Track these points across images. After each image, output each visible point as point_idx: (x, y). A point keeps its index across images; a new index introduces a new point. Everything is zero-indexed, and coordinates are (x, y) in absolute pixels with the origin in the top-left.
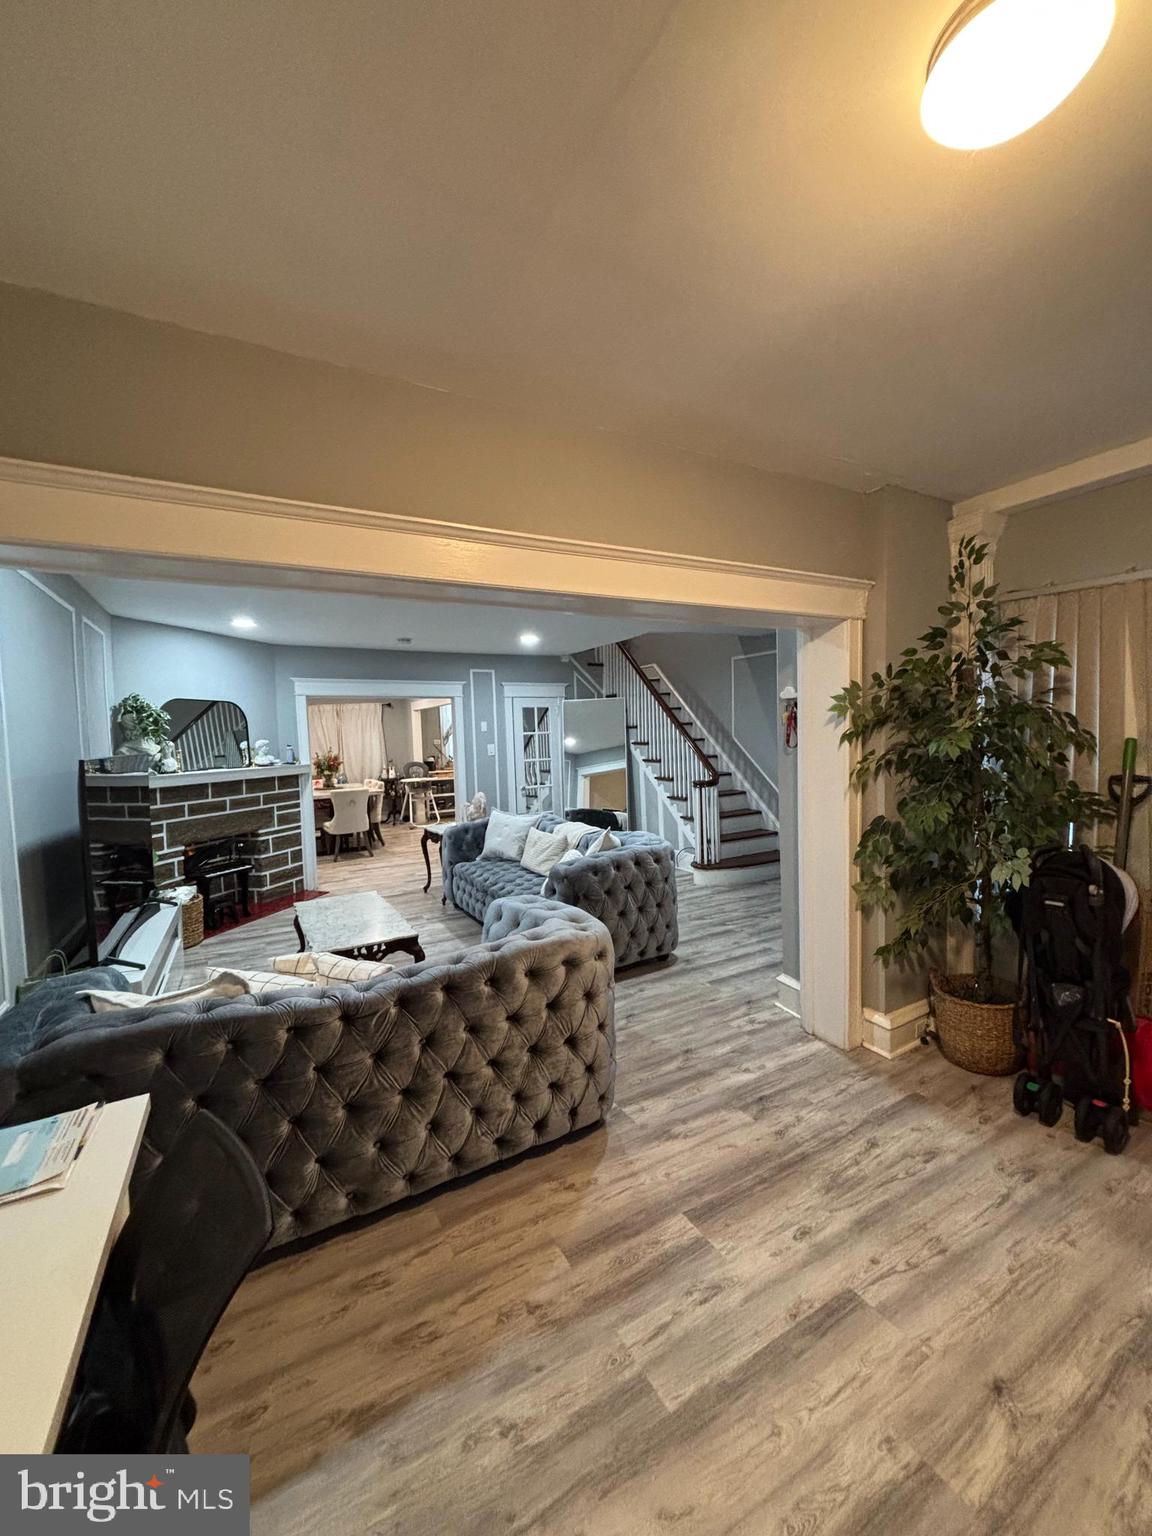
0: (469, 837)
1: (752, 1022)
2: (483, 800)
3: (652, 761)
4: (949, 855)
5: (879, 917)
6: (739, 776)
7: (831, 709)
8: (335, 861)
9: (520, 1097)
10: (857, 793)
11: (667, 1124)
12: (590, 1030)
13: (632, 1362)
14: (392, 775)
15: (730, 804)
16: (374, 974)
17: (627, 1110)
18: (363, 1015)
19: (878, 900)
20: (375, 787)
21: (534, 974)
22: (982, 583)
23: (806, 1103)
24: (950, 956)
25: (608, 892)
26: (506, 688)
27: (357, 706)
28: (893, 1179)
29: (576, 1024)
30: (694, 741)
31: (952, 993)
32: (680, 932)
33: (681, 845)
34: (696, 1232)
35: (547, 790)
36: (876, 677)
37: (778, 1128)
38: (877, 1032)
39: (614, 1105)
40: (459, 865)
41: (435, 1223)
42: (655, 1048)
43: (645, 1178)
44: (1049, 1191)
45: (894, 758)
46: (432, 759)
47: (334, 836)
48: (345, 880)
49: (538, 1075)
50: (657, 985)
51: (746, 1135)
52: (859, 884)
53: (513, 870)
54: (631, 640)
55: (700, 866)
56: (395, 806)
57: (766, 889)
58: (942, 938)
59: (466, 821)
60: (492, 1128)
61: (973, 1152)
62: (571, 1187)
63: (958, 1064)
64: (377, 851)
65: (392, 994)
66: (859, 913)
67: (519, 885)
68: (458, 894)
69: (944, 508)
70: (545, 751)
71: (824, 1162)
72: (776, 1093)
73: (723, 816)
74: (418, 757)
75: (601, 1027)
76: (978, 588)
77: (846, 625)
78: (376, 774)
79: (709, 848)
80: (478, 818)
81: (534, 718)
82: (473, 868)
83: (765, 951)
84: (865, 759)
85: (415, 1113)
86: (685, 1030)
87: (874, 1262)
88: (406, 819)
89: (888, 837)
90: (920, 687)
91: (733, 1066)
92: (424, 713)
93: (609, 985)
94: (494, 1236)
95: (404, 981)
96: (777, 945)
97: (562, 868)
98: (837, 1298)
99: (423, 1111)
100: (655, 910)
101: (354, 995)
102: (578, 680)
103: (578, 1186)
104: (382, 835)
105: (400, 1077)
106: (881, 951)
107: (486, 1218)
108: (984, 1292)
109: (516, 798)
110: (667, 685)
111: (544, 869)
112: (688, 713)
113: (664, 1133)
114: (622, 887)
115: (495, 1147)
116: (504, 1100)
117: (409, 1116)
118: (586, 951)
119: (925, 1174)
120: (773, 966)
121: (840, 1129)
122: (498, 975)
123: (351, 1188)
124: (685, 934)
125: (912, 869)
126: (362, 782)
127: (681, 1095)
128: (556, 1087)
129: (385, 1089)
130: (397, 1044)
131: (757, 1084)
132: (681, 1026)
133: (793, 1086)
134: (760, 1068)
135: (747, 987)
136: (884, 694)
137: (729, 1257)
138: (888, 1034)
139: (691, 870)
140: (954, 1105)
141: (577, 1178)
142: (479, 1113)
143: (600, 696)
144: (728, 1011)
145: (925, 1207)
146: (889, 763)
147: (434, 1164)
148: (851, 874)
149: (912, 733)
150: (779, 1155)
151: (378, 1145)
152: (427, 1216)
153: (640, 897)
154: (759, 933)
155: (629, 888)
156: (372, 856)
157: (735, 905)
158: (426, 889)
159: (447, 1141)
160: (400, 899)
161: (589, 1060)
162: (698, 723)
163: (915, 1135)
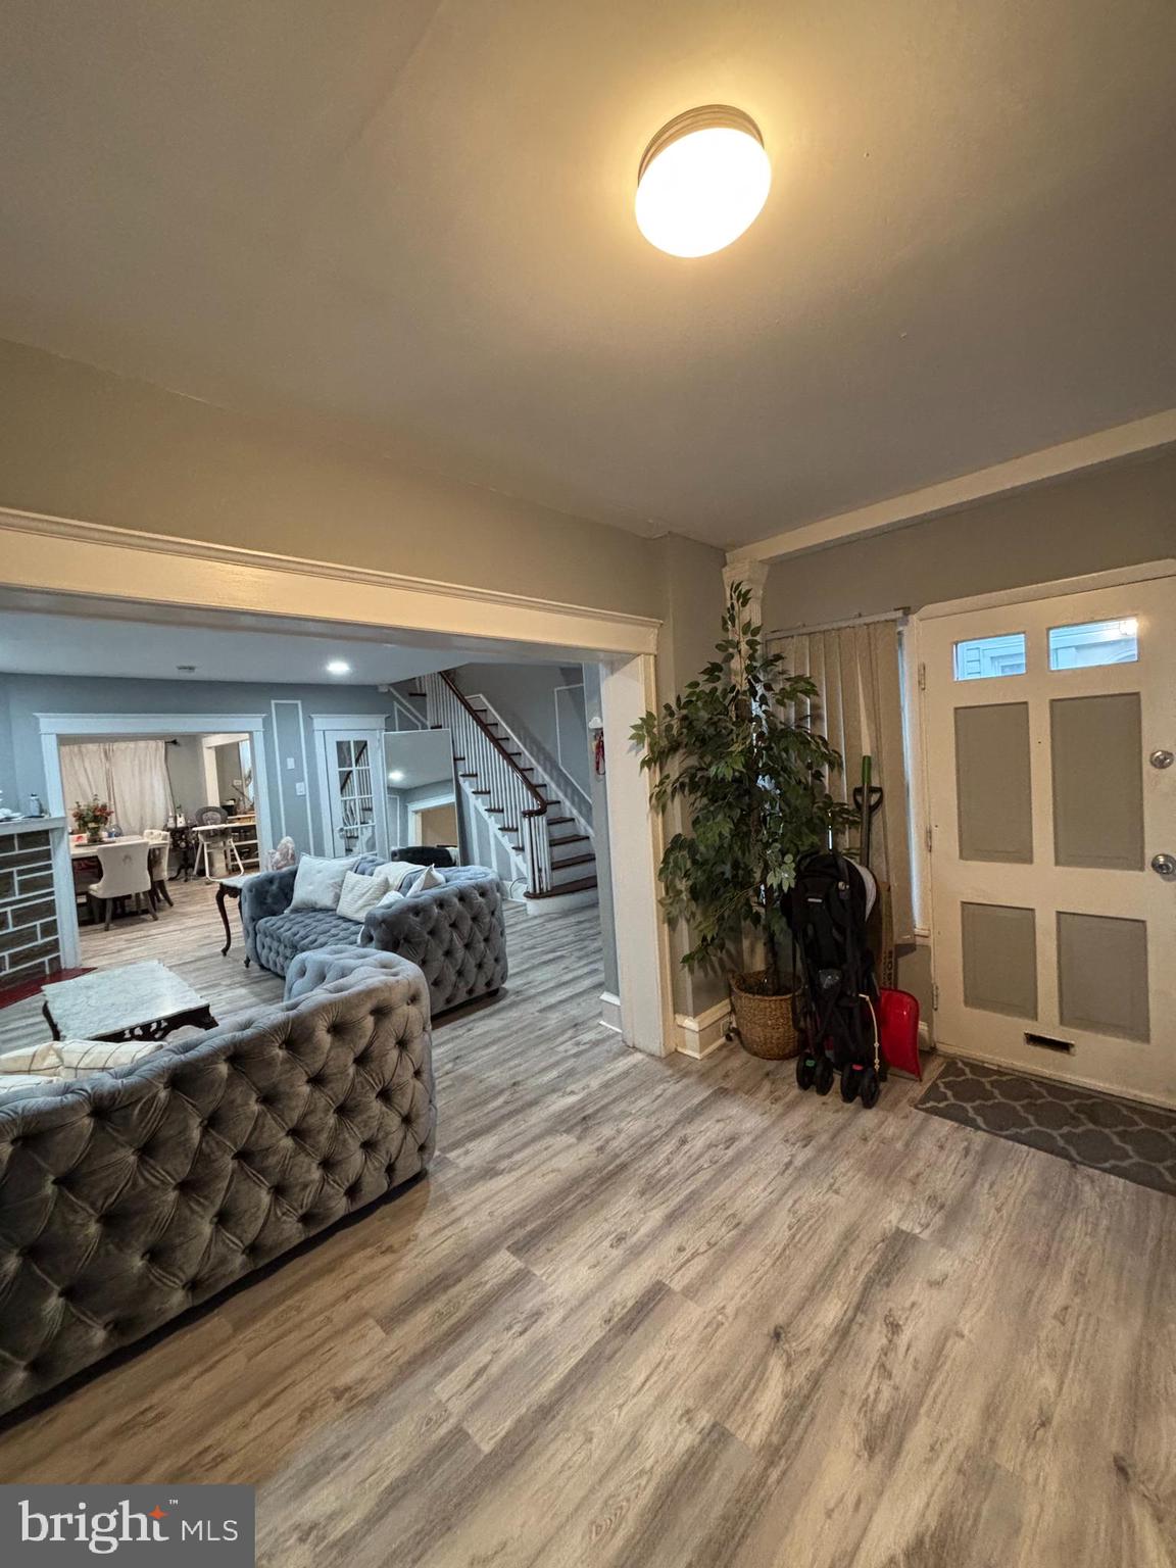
0: (274, 887)
1: (578, 1044)
2: (290, 846)
3: (482, 793)
4: (736, 865)
5: (683, 925)
6: (568, 803)
7: (631, 738)
8: (107, 929)
9: (327, 1164)
10: (658, 814)
11: (491, 1162)
12: (404, 1079)
13: (450, 1414)
14: (181, 822)
15: (560, 831)
16: (139, 1056)
17: (452, 1155)
18: (123, 1104)
19: (681, 911)
20: (157, 838)
21: (338, 1029)
22: (749, 623)
23: (624, 1115)
24: (746, 956)
25: (432, 933)
26: (315, 721)
27: (132, 745)
28: (701, 1169)
29: (388, 1077)
30: (521, 771)
31: (749, 990)
32: (510, 965)
33: (514, 876)
34: (519, 1264)
35: (370, 829)
36: (668, 707)
37: (598, 1144)
38: (689, 1036)
39: (437, 1153)
40: (262, 921)
41: (229, 1329)
42: (482, 1087)
43: (467, 1222)
44: (822, 1150)
45: (687, 780)
46: (231, 803)
47: (104, 901)
48: (119, 951)
49: (347, 1136)
50: (487, 1021)
51: (570, 1156)
52: (664, 899)
53: (328, 919)
54: (454, 669)
55: (530, 896)
56: (186, 859)
57: (588, 914)
58: (738, 941)
59: (270, 870)
60: (295, 1205)
61: (765, 1131)
62: (390, 1249)
63: (755, 1054)
64: (164, 913)
65: (160, 1076)
66: (666, 925)
67: (334, 936)
68: (264, 953)
69: (718, 556)
70: (365, 787)
71: (640, 1167)
72: (598, 1111)
73: (553, 843)
74: (213, 799)
75: (417, 1074)
76: (746, 628)
77: (640, 660)
78: (161, 823)
79: (540, 877)
80: (285, 865)
81: (351, 754)
82: (282, 924)
83: (590, 973)
84: (661, 783)
85: (196, 1208)
86: (512, 1063)
87: (681, 1249)
88: (202, 873)
89: (685, 853)
90: (704, 715)
91: (559, 1090)
92: (221, 752)
93: (424, 1029)
94: (298, 1326)
95: (177, 1057)
96: (600, 966)
97: (379, 913)
98: (649, 1292)
99: (206, 1203)
100: (482, 945)
101: (109, 1082)
102: (399, 710)
103: (396, 1246)
104: (170, 894)
105: (175, 1170)
106: (687, 959)
107: (290, 1308)
108: (767, 1252)
109: (332, 839)
110: (494, 715)
111: (361, 916)
112: (516, 743)
113: (489, 1172)
114: (447, 925)
115: (300, 1225)
116: (309, 1171)
117: (187, 1212)
118: (397, 997)
119: (726, 1159)
120: (599, 986)
121: (655, 1133)
122: (294, 1036)
123: (109, 1316)
124: (515, 967)
125: (708, 879)
126: (141, 834)
127: (507, 1129)
128: (369, 1146)
129: (156, 1187)
130: (169, 1132)
131: (582, 1105)
132: (509, 1060)
133: (614, 1101)
134: (584, 1089)
135: (574, 1011)
136: (675, 723)
137: (549, 1281)
138: (697, 1036)
139: (524, 900)
140: (751, 1092)
141: (394, 1239)
142: (279, 1191)
143: (424, 727)
144: (556, 1037)
145: (724, 1189)
146: (682, 785)
147: (223, 1261)
148: (656, 889)
149: (701, 758)
150: (600, 1170)
151: (148, 1256)
152: (216, 1324)
153: (466, 934)
154: (587, 955)
155: (454, 925)
156: (156, 919)
157: (564, 930)
158: (225, 952)
159: (238, 1232)
160: (191, 967)
161: (404, 1111)
162: (527, 753)
163: (721, 1125)
